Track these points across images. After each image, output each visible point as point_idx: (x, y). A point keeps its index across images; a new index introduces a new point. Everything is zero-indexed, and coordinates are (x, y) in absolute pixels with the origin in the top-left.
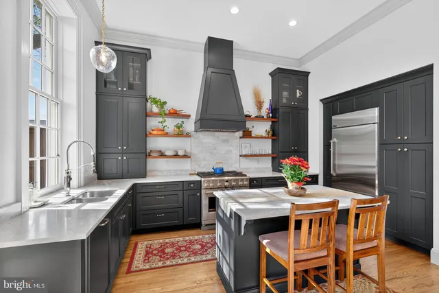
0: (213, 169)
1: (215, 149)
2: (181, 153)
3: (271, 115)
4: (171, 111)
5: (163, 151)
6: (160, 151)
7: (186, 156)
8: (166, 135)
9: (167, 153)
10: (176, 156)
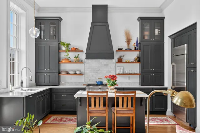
0: (96, 82)
1: (100, 70)
2: (78, 72)
3: (137, 47)
4: (73, 49)
5: (68, 71)
6: (67, 71)
7: (81, 74)
8: (70, 62)
9: (71, 72)
10: (76, 74)
